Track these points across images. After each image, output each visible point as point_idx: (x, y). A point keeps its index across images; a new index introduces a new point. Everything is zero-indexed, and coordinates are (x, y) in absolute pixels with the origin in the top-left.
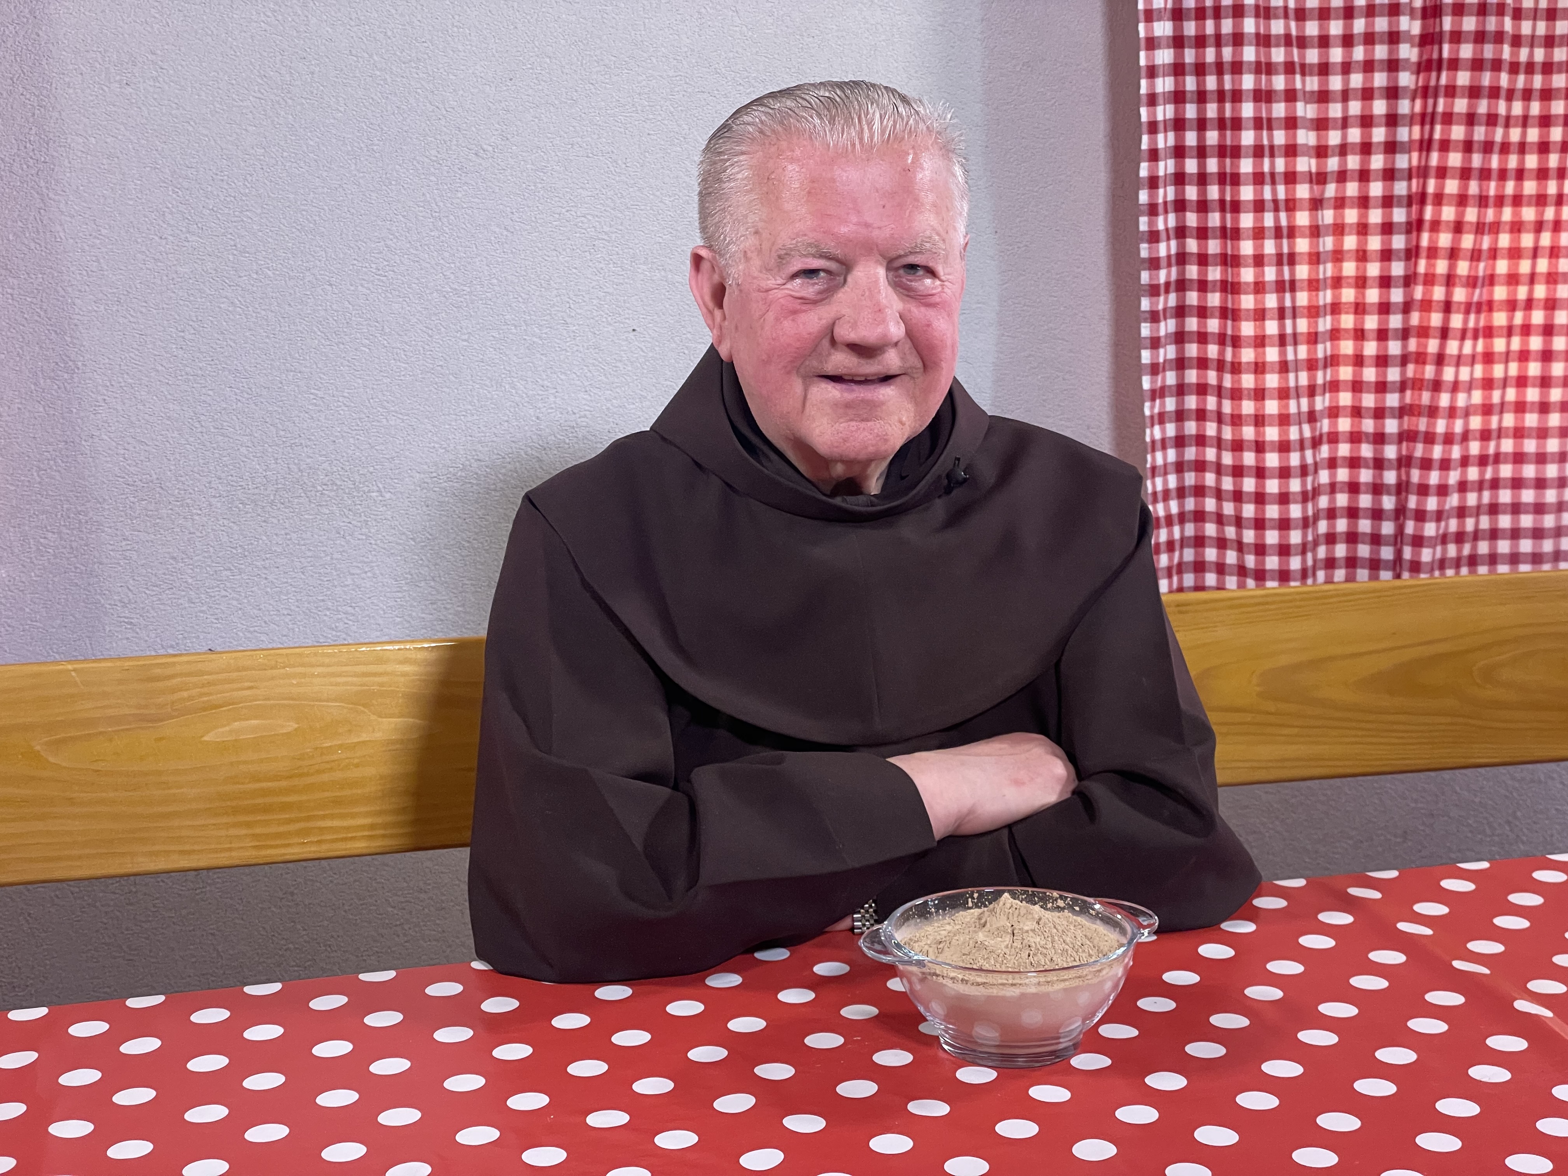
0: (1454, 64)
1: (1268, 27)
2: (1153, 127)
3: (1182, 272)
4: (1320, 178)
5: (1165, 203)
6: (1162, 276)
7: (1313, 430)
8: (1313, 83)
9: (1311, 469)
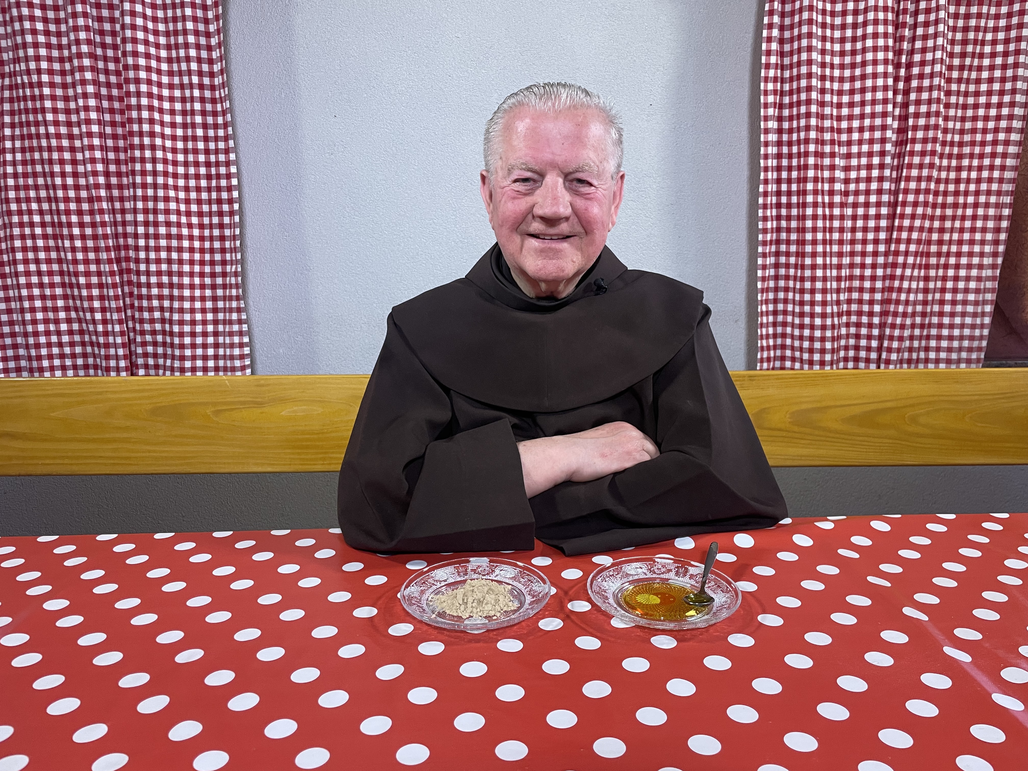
0: (914, 141)
1: (823, 123)
2: (766, 169)
3: (778, 236)
4: (846, 193)
5: (771, 204)
6: (769, 237)
7: (838, 309)
8: (844, 150)
9: (837, 327)
